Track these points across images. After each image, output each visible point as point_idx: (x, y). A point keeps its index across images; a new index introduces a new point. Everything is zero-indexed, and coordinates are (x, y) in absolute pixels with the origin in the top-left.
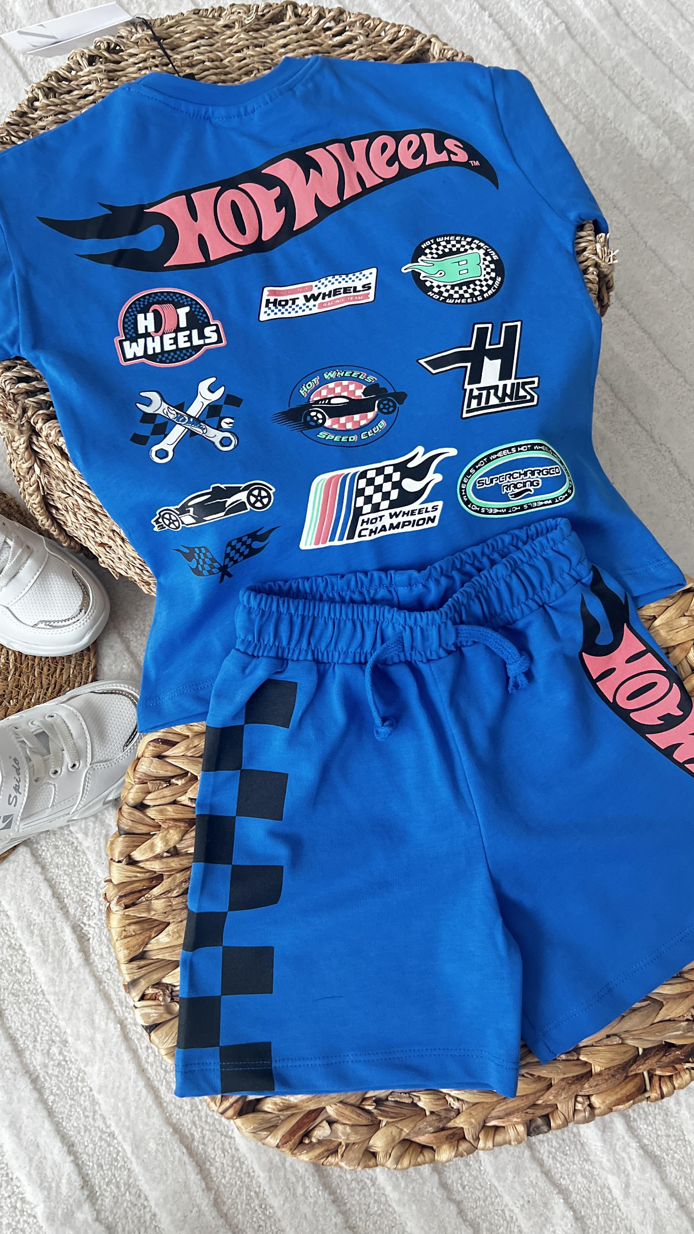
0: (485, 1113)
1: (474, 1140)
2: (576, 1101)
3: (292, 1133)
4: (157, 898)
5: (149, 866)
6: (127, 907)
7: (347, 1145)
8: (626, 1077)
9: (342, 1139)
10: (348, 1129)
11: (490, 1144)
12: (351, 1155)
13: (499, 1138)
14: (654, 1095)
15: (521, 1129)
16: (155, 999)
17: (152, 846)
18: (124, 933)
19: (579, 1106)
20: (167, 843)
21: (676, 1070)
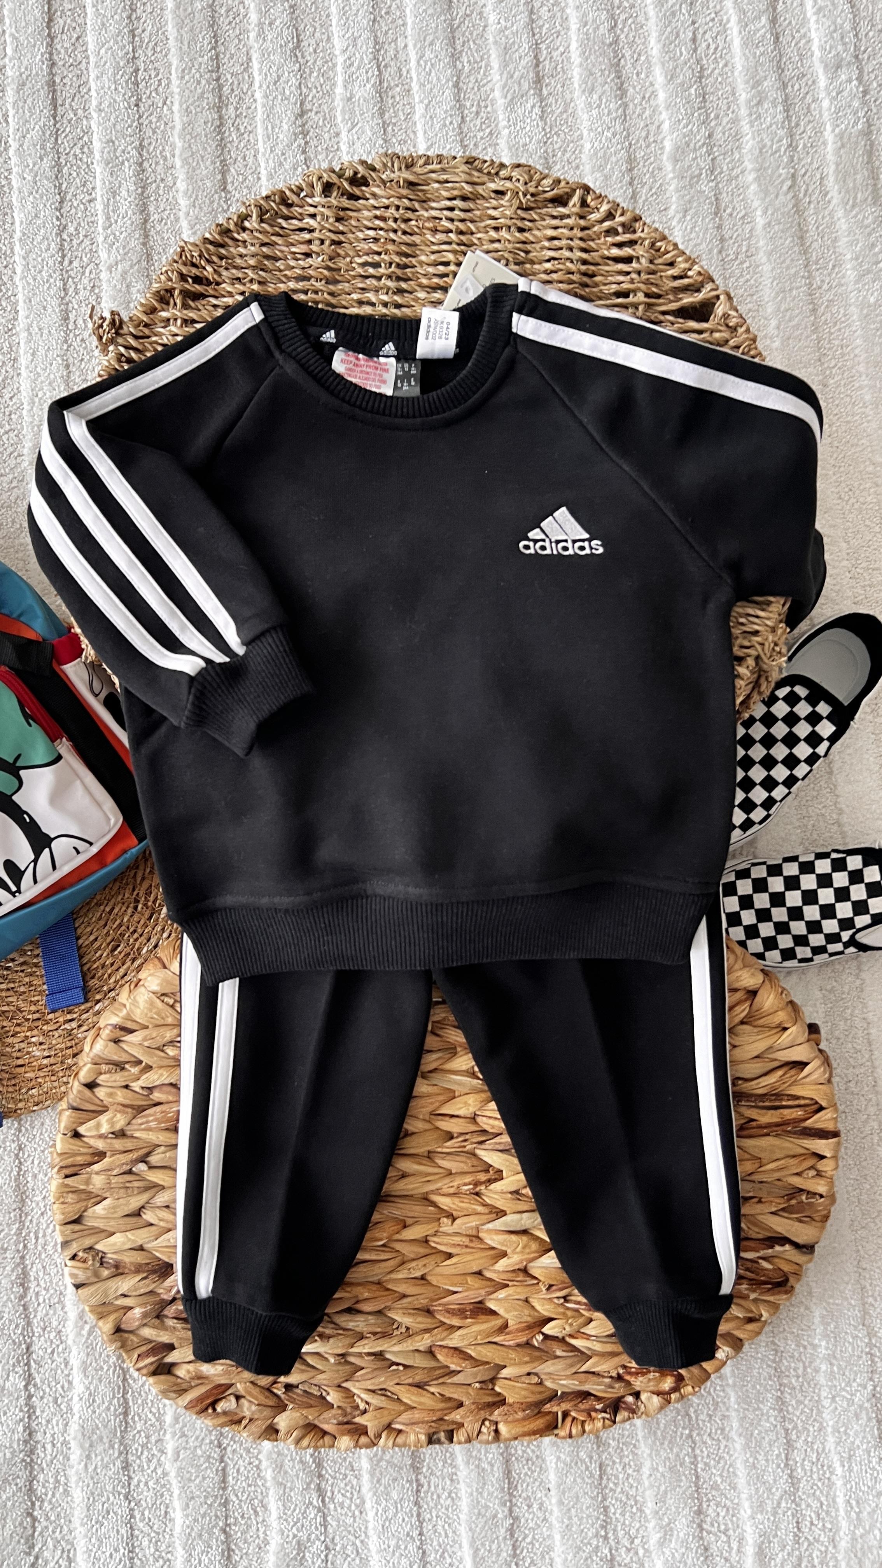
0: (390, 1418)
1: (375, 1438)
2: (483, 1423)
3: (200, 1399)
4: (97, 1173)
5: (92, 1142)
6: (67, 1177)
7: (251, 1420)
8: (539, 1412)
9: (247, 1413)
10: (254, 1408)
11: (390, 1443)
12: (253, 1427)
13: (400, 1440)
14: (562, 1433)
15: (423, 1438)
16: (85, 1261)
17: (98, 1126)
18: (62, 1200)
19: (484, 1429)
20: (112, 1126)
21: (590, 1416)
